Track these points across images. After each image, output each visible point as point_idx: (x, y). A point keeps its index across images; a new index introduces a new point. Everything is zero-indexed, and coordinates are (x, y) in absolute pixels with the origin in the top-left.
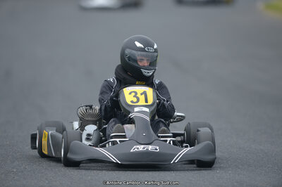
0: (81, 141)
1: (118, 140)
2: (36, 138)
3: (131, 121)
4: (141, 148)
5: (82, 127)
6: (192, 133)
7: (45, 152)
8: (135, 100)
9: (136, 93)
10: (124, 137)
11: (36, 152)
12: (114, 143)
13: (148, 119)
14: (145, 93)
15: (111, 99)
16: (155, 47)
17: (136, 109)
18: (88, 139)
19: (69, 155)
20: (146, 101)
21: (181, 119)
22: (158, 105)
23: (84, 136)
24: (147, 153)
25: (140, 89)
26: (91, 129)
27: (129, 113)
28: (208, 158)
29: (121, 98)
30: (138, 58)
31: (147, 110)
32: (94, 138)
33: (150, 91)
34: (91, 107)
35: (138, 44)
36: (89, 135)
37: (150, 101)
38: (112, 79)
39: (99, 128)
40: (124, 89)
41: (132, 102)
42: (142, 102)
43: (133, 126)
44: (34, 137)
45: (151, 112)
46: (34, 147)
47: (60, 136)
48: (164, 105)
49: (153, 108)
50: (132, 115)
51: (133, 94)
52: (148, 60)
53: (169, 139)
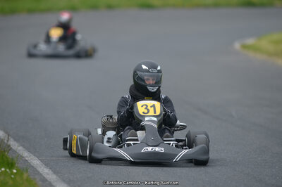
0: (103, 143)
1: (131, 142)
2: (67, 141)
3: (143, 128)
4: (150, 149)
5: (104, 133)
6: (192, 139)
7: (74, 152)
8: (146, 111)
9: (147, 106)
10: (137, 140)
11: (67, 153)
12: (129, 145)
13: (156, 126)
14: (154, 106)
15: (128, 110)
16: (159, 68)
17: (146, 119)
18: (108, 142)
19: (93, 154)
20: (155, 113)
21: (184, 128)
22: (164, 115)
23: (105, 139)
24: (155, 153)
25: (150, 103)
26: (111, 134)
27: (141, 121)
28: (202, 158)
29: (135, 110)
30: (145, 78)
31: (155, 119)
32: (113, 141)
33: (157, 104)
34: (111, 117)
35: (144, 67)
36: (109, 138)
37: (158, 113)
38: (127, 96)
39: (118, 133)
40: (138, 103)
41: (143, 113)
42: (152, 113)
43: (144, 132)
44: (65, 141)
45: (159, 121)
46: (65, 149)
47: (87, 139)
48: (169, 116)
49: (160, 118)
50: (143, 123)
51: (145, 107)
52: (153, 80)
53: (172, 142)
